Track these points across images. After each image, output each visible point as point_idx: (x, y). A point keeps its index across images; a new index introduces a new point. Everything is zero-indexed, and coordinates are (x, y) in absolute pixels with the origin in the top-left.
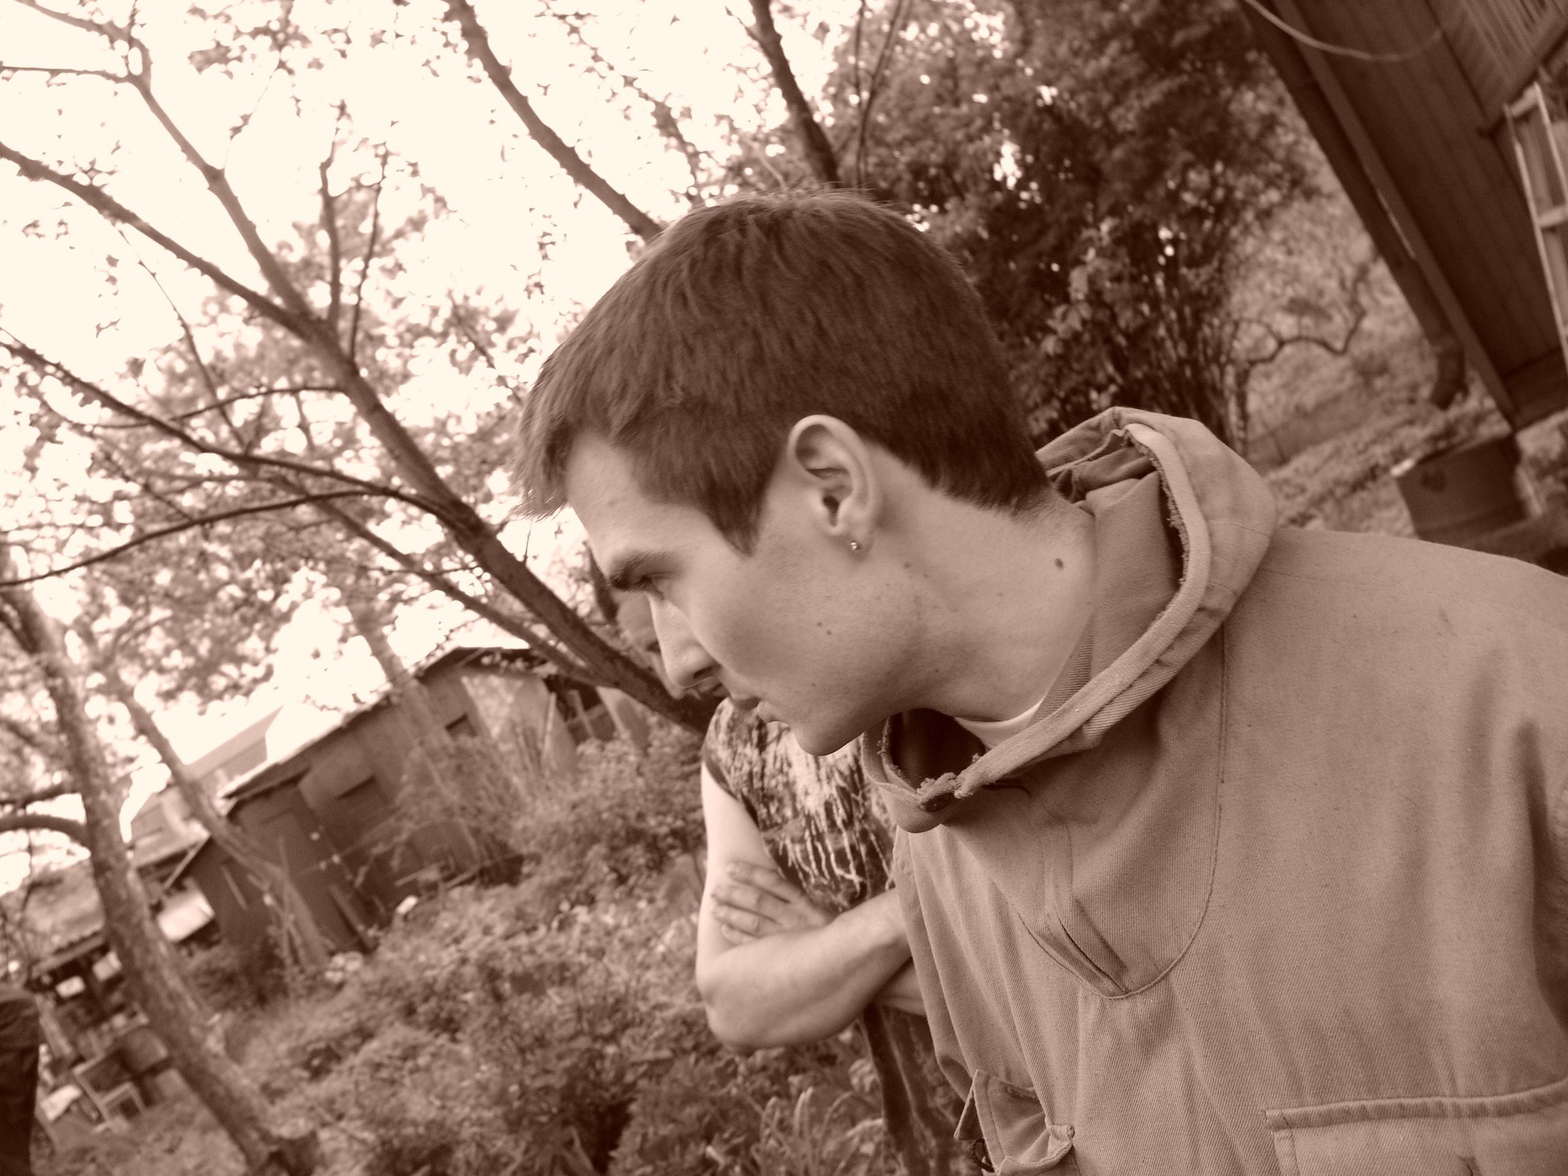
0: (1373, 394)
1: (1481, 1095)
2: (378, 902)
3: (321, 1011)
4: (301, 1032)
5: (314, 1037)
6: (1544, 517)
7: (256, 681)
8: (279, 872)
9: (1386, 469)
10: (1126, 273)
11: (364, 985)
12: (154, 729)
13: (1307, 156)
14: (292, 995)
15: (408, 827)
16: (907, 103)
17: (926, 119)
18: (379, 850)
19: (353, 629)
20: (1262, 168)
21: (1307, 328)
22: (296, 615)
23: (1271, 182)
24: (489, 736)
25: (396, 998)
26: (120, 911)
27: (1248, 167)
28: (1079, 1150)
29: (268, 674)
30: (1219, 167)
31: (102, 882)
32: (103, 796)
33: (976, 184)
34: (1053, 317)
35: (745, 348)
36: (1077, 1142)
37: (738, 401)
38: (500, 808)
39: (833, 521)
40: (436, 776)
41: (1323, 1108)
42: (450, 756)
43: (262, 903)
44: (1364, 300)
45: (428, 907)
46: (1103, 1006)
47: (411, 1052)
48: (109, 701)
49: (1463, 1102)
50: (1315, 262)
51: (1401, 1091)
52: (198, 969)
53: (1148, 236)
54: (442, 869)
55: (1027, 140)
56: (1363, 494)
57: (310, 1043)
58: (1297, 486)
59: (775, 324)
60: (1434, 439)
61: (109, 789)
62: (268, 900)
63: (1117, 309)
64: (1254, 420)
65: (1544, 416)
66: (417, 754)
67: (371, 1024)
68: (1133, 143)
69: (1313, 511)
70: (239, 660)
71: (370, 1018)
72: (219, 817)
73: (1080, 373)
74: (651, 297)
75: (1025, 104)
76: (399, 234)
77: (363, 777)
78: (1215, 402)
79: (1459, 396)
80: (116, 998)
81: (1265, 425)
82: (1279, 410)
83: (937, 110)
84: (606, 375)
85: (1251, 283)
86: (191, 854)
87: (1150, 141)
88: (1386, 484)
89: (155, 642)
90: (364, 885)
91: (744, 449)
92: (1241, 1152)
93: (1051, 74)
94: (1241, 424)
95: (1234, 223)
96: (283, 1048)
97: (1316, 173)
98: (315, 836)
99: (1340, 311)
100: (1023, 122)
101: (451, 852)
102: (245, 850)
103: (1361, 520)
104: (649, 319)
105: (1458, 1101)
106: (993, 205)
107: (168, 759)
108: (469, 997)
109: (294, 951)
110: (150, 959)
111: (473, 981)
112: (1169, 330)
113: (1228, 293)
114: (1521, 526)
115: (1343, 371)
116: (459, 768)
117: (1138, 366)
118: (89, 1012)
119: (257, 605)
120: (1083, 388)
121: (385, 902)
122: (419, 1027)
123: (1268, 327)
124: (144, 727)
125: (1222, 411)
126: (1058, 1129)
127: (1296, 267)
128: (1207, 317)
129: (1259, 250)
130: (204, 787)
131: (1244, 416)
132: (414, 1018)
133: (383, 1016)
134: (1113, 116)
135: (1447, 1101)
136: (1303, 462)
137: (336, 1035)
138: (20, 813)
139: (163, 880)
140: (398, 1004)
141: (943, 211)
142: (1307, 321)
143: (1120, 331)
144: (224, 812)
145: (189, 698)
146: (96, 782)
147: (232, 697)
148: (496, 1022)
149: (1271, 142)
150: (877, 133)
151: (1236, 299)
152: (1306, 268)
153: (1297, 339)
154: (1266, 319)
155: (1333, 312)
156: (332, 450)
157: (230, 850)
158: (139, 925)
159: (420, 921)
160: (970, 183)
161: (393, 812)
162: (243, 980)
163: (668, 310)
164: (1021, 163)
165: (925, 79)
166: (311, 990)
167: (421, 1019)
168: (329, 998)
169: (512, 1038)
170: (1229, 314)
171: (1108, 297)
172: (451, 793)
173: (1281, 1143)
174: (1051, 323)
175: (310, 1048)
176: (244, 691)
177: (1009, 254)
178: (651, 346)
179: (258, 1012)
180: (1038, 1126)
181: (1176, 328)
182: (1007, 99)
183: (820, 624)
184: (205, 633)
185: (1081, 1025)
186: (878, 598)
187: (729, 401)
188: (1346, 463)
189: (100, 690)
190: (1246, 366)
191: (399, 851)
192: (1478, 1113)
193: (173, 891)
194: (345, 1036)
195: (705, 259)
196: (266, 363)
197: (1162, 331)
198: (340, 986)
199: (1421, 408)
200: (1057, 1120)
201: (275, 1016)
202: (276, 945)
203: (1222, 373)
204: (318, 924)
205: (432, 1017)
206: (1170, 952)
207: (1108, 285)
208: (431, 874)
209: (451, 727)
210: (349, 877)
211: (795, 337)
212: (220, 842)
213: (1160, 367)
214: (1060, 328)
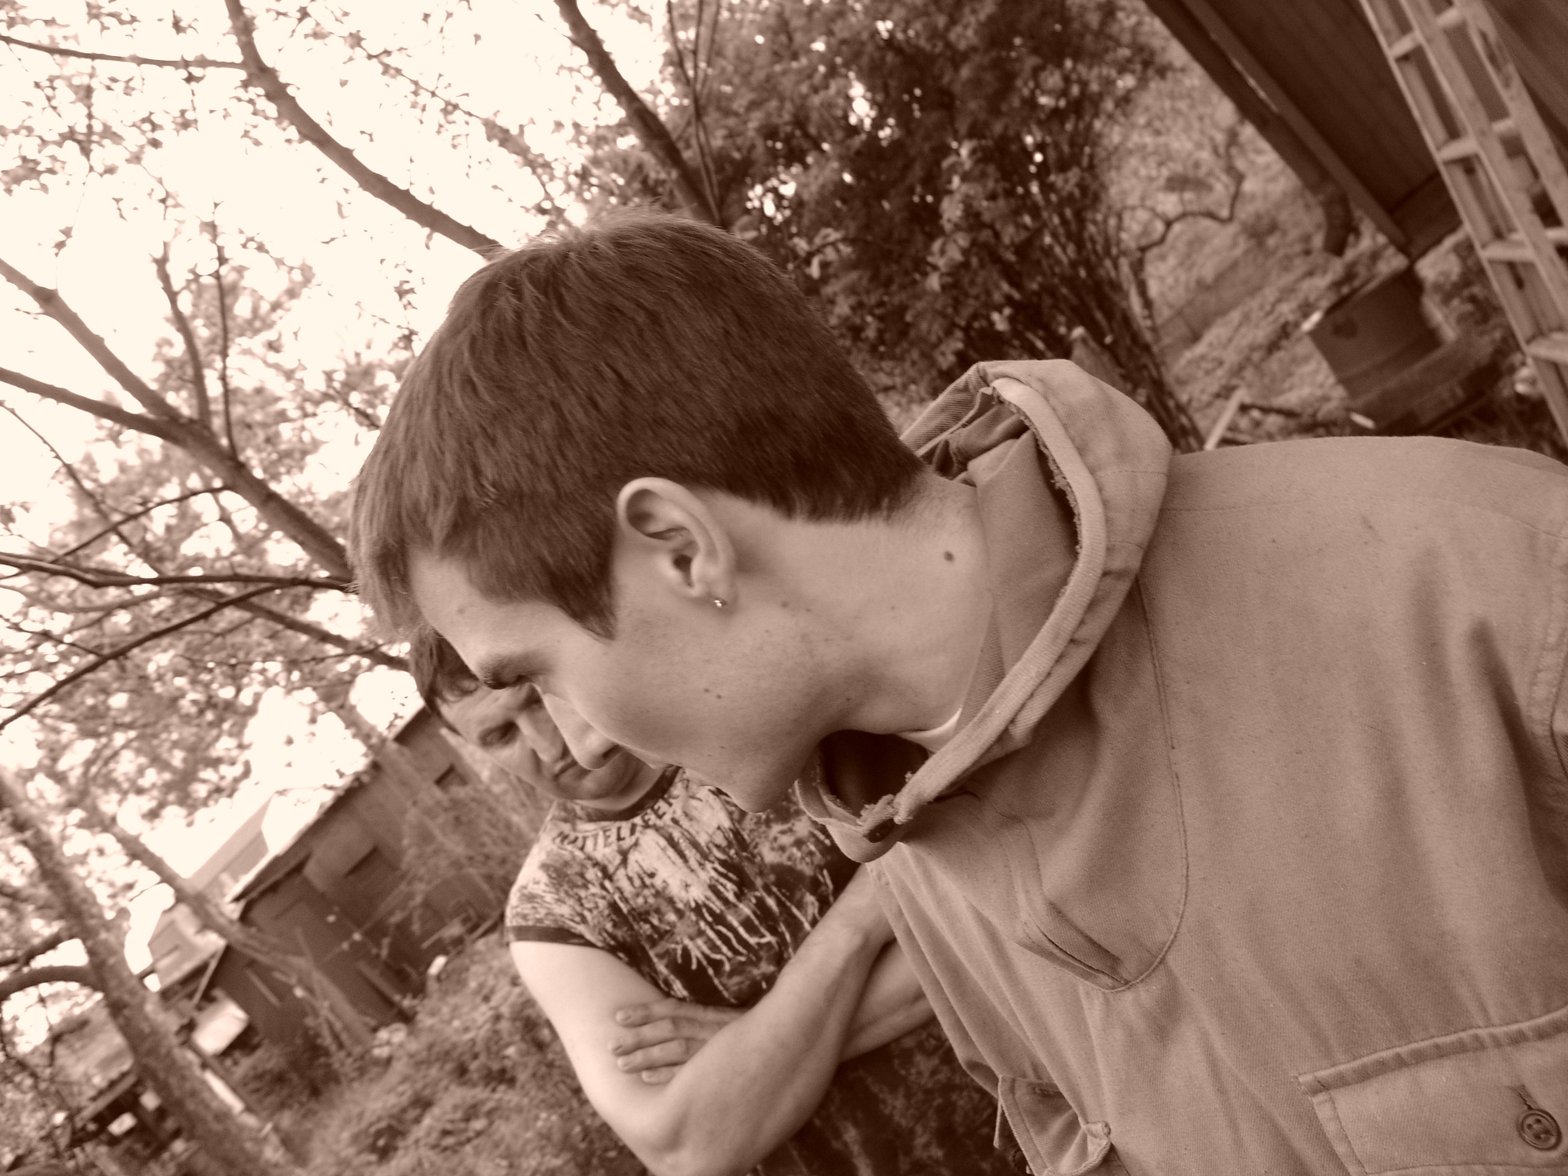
0: (1270, 254)
1: (1517, 1022)
2: (409, 969)
3: (376, 1089)
4: (360, 1116)
5: (374, 1119)
6: (1458, 341)
7: (237, 781)
8: (302, 963)
9: (1297, 325)
10: (1000, 190)
11: (411, 1056)
12: (146, 851)
13: (1154, 33)
14: (344, 1080)
15: (420, 891)
16: (746, 68)
17: (769, 78)
18: (396, 918)
19: (321, 706)
20: (1109, 57)
21: (1191, 202)
22: (261, 706)
23: (1123, 68)
24: (481, 782)
25: (445, 1062)
26: (146, 1046)
27: (1096, 58)
28: (1119, 1147)
29: (247, 773)
30: (1069, 64)
31: (121, 1020)
32: (103, 935)
33: (831, 134)
34: (932, 254)
35: (547, 424)
36: (1115, 1139)
37: (553, 481)
38: (507, 849)
39: (689, 583)
40: (437, 832)
41: (1356, 1064)
42: (446, 810)
43: (294, 997)
44: (1240, 164)
45: (458, 962)
46: (1107, 1000)
47: (471, 1112)
48: (94, 834)
49: (1499, 1031)
50: (1184, 137)
51: (1433, 1031)
52: (246, 1076)
53: (1014, 148)
54: (465, 921)
55: (874, 78)
56: (1280, 355)
57: (371, 1125)
58: (1214, 360)
59: (572, 389)
60: (1337, 285)
61: (108, 926)
62: (299, 992)
63: (998, 226)
64: (1158, 303)
65: (1438, 241)
66: (412, 815)
67: (427, 1092)
68: (977, 59)
69: (1235, 381)
70: (215, 763)
71: (424, 1087)
72: (231, 922)
73: (977, 298)
74: (439, 389)
75: (862, 44)
76: (276, 306)
77: (364, 850)
78: (1116, 298)
79: (1351, 238)
80: (170, 1124)
81: (1171, 306)
82: (1181, 290)
83: (778, 68)
84: (415, 483)
85: (1126, 170)
86: (213, 965)
87: (994, 54)
88: (1299, 340)
89: (126, 764)
90: (390, 955)
91: (575, 531)
92: (1282, 1122)
93: (883, 8)
94: (1146, 312)
95: (1096, 115)
96: (346, 1135)
97: (1164, 49)
98: (331, 919)
99: (1218, 179)
100: (865, 60)
101: (469, 903)
102: (265, 949)
103: (1284, 380)
104: (444, 411)
105: (1493, 1030)
106: (852, 152)
107: (168, 877)
108: (511, 1051)
109: (336, 1037)
110: (188, 1085)
111: (511, 1034)
112: (1054, 235)
113: (1104, 187)
114: (1437, 354)
115: (1235, 237)
116: (457, 819)
117: (1032, 278)
118: (147, 1144)
119: (221, 706)
120: (983, 312)
121: (415, 967)
122: (474, 1085)
123: (1153, 210)
124: (136, 851)
125: (1124, 304)
126: (1093, 1127)
127: (1166, 145)
128: (1089, 215)
129: (1126, 138)
130: (210, 896)
131: (1148, 304)
132: (467, 1076)
133: (436, 1082)
134: (952, 36)
135: (1483, 1033)
136: (1215, 334)
137: (395, 1111)
138: (26, 970)
139: (190, 996)
140: (449, 1066)
141: (806, 167)
142: (1188, 196)
143: (1007, 248)
144: (236, 915)
145: (174, 813)
146: (92, 922)
147: (217, 801)
148: (543, 1070)
149: (1114, 29)
150: (724, 104)
151: (1113, 191)
152: (1175, 145)
153: (1183, 216)
154: (1149, 203)
155: (1212, 181)
156: (259, 535)
157: (249, 952)
158: (169, 1053)
159: (452, 979)
160: (825, 134)
161: (402, 877)
162: (294, 1077)
163: (459, 403)
164: (873, 103)
165: (760, 39)
166: (362, 1071)
167: (475, 1076)
168: (380, 1076)
169: (563, 1082)
170: (1110, 208)
171: (987, 217)
172: (455, 845)
173: (1322, 1109)
174: (930, 259)
175: (373, 1130)
176: (227, 792)
177: (881, 195)
178: (451, 443)
179: (313, 1105)
180: (1072, 1126)
181: (1061, 231)
182: (844, 42)
183: (707, 691)
184: (175, 745)
185: (1090, 1021)
186: (761, 648)
187: (544, 486)
188: (1257, 326)
189: (82, 825)
190: (1138, 254)
191: (416, 914)
192: (1518, 1039)
193: (204, 1004)
194: (404, 1110)
195: (485, 334)
196: (173, 463)
197: (1048, 240)
198: (388, 1061)
199: (1318, 257)
200: (1090, 1119)
201: (331, 1105)
202: (318, 1035)
203: (1116, 266)
204: (354, 1002)
205: (485, 1072)
206: (1161, 935)
207: (985, 203)
208: (455, 929)
209: (441, 781)
210: (374, 951)
211: (599, 399)
212: (238, 947)
213: (1054, 274)
214: (941, 262)
